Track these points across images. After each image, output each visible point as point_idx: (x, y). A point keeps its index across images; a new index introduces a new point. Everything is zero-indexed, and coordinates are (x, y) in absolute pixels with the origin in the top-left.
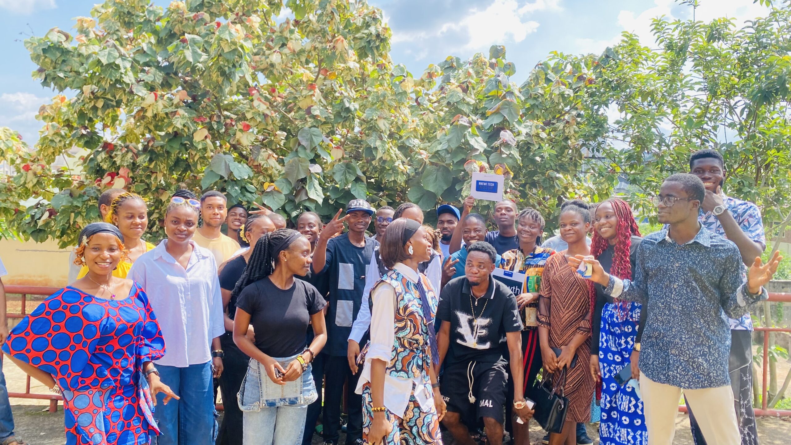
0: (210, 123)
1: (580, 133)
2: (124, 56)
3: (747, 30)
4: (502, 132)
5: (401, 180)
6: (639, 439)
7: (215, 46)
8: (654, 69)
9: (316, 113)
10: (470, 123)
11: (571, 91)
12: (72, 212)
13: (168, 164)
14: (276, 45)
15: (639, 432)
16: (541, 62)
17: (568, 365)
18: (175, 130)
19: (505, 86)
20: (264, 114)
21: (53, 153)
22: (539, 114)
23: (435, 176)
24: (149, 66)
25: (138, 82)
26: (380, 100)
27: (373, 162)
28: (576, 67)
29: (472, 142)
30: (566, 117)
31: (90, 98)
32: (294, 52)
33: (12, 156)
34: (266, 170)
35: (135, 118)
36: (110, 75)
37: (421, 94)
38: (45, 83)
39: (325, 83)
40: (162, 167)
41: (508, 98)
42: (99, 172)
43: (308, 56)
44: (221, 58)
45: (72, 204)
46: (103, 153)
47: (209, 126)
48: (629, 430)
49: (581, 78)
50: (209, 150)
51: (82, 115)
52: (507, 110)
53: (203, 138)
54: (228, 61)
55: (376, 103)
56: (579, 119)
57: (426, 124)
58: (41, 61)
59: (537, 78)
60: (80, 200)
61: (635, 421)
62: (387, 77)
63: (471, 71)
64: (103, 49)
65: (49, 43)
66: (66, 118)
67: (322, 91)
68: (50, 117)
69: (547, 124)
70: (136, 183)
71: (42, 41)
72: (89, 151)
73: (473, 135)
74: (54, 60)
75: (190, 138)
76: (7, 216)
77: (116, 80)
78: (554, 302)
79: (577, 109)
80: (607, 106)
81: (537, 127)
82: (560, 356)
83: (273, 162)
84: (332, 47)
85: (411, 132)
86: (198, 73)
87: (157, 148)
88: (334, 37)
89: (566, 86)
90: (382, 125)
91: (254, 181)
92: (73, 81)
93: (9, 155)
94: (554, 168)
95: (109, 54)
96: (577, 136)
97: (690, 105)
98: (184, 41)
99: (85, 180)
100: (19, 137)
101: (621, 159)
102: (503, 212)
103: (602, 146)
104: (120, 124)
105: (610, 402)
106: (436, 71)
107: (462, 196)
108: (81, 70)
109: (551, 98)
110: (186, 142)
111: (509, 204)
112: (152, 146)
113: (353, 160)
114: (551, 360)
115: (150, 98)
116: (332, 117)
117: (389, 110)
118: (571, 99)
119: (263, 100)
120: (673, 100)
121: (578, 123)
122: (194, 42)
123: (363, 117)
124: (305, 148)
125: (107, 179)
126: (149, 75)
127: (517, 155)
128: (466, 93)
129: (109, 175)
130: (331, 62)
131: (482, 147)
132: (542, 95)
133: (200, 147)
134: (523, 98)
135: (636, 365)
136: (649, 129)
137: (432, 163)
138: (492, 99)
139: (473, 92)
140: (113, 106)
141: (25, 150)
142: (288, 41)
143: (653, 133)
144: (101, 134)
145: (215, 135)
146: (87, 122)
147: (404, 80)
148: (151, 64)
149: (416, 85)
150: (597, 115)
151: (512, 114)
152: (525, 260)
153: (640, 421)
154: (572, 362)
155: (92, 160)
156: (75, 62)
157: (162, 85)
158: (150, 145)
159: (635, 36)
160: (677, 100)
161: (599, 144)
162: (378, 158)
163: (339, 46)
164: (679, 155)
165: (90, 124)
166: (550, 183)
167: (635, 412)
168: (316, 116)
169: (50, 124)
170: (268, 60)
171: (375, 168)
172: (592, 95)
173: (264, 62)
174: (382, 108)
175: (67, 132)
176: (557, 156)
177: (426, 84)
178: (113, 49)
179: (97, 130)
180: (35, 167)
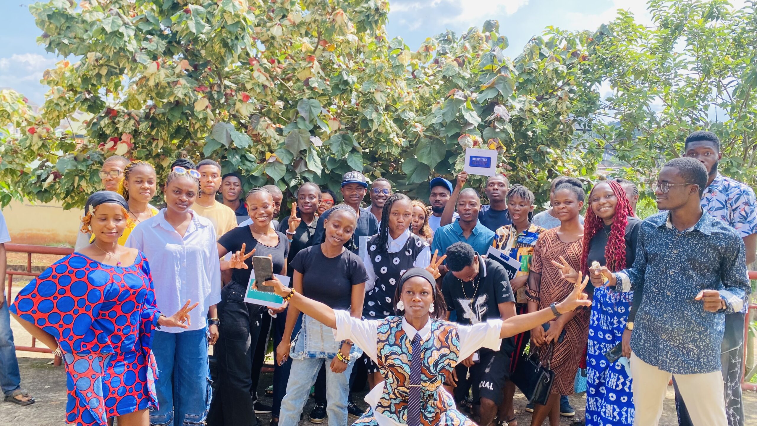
0: (211, 92)
1: (572, 109)
2: (128, 24)
3: (746, 10)
4: (496, 107)
5: (396, 151)
6: (625, 415)
7: (218, 18)
8: (647, 47)
9: (315, 85)
10: (466, 97)
11: (565, 67)
12: (76, 175)
13: (169, 131)
14: (276, 16)
15: (625, 409)
16: (535, 37)
17: (556, 340)
18: (177, 99)
19: (500, 61)
20: (263, 85)
21: (58, 116)
22: (532, 89)
23: (429, 149)
24: (152, 34)
25: (141, 49)
26: (377, 72)
27: (369, 134)
28: (571, 42)
29: (467, 116)
30: (559, 93)
31: (94, 66)
32: (294, 24)
33: (18, 119)
34: (265, 139)
35: (137, 84)
36: (114, 43)
37: (417, 67)
38: (49, 48)
39: (324, 55)
40: (163, 133)
41: (503, 73)
42: (102, 137)
43: (308, 28)
44: (224, 30)
45: (77, 167)
46: (106, 118)
47: (209, 95)
48: (615, 406)
49: (575, 54)
50: (209, 119)
51: (86, 80)
52: (502, 85)
53: (204, 107)
54: (230, 32)
55: (373, 75)
56: (571, 95)
57: (422, 98)
58: (46, 26)
59: (531, 53)
60: (84, 164)
61: (622, 398)
62: (385, 50)
63: (467, 45)
64: (107, 17)
65: (54, 9)
66: (70, 83)
67: (320, 62)
68: (54, 82)
69: (539, 99)
70: (138, 149)
71: (47, 7)
72: (92, 115)
73: (468, 110)
74: (59, 26)
75: (191, 107)
76: (13, 177)
77: (120, 48)
78: (544, 278)
79: (569, 84)
80: (599, 83)
81: (530, 102)
82: (548, 331)
83: (272, 132)
84: (331, 20)
85: (407, 105)
86: (200, 44)
87: (158, 115)
88: (334, 9)
89: (559, 62)
90: (380, 98)
91: (252, 150)
92: (77, 48)
93: (15, 118)
94: (545, 143)
95: (113, 22)
96: (569, 111)
97: (682, 84)
98: (187, 11)
99: (88, 144)
100: (25, 100)
101: (611, 136)
102: (496, 187)
103: (593, 122)
104: (122, 89)
105: (599, 378)
106: (433, 45)
107: (455, 169)
108: (85, 37)
109: (545, 74)
110: (187, 111)
111: (502, 179)
112: (154, 113)
113: (349, 131)
114: (539, 334)
115: (152, 67)
116: (330, 89)
117: (386, 82)
118: (564, 74)
119: (263, 71)
120: (666, 79)
121: (571, 99)
122: (197, 13)
123: (360, 90)
124: (303, 119)
125: (110, 144)
126: (152, 43)
127: (510, 129)
128: (462, 67)
129: (112, 140)
130: (331, 35)
131: (477, 121)
132: (536, 70)
133: (201, 116)
134: (517, 73)
135: (627, 344)
136: (640, 107)
137: (426, 136)
138: (487, 74)
139: (469, 66)
140: (116, 74)
141: (31, 113)
142: (288, 13)
143: (644, 111)
144: (103, 99)
145: (215, 104)
146: (90, 86)
147: (401, 53)
148: (154, 32)
149: (412, 58)
150: (590, 91)
151: (506, 89)
152: (518, 237)
153: (626, 398)
154: (560, 337)
155: (95, 124)
156: (79, 29)
157: (165, 53)
158: (152, 112)
159: (631, 13)
160: (669, 79)
161: (591, 120)
162: (373, 130)
163: (338, 19)
164: (669, 133)
165: (94, 88)
166: (540, 157)
167: (623, 389)
168: (314, 88)
169: (56, 88)
170: (269, 33)
171: (370, 140)
172: (585, 72)
173: (265, 34)
174: (379, 81)
175: (72, 96)
176: (548, 131)
177: (422, 58)
178: (117, 17)
179: (100, 95)
180: (39, 130)
